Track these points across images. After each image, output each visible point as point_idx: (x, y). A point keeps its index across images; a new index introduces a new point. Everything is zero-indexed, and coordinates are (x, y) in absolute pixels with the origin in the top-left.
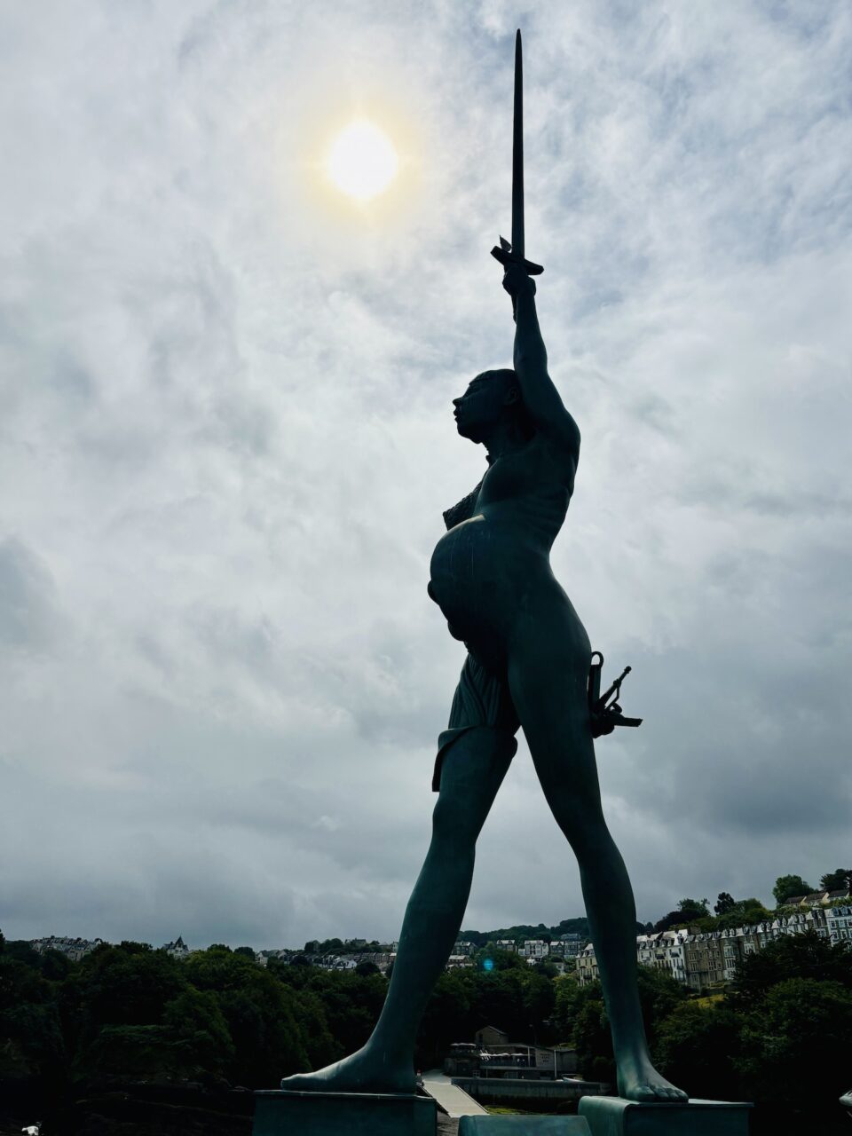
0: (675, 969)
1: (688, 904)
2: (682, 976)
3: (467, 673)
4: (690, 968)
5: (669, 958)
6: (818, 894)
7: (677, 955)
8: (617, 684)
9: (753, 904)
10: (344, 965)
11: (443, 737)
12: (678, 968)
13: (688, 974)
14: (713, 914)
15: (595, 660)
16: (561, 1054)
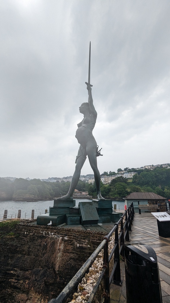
1: (105, 172)
2: (103, 182)
3: (80, 148)
6: (123, 171)
8: (100, 150)
9: (114, 172)
11: (77, 156)
14: (109, 174)
15: (98, 146)
16: (86, 192)
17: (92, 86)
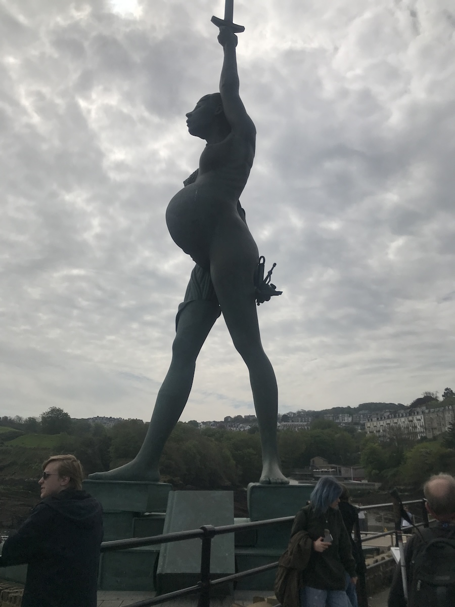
0: (418, 427)
2: (422, 430)
4: (427, 426)
5: (415, 421)
7: (420, 420)
8: (270, 273)
10: (244, 428)
12: (420, 426)
13: (426, 429)
14: (441, 399)
16: (355, 469)
17: (241, 29)
